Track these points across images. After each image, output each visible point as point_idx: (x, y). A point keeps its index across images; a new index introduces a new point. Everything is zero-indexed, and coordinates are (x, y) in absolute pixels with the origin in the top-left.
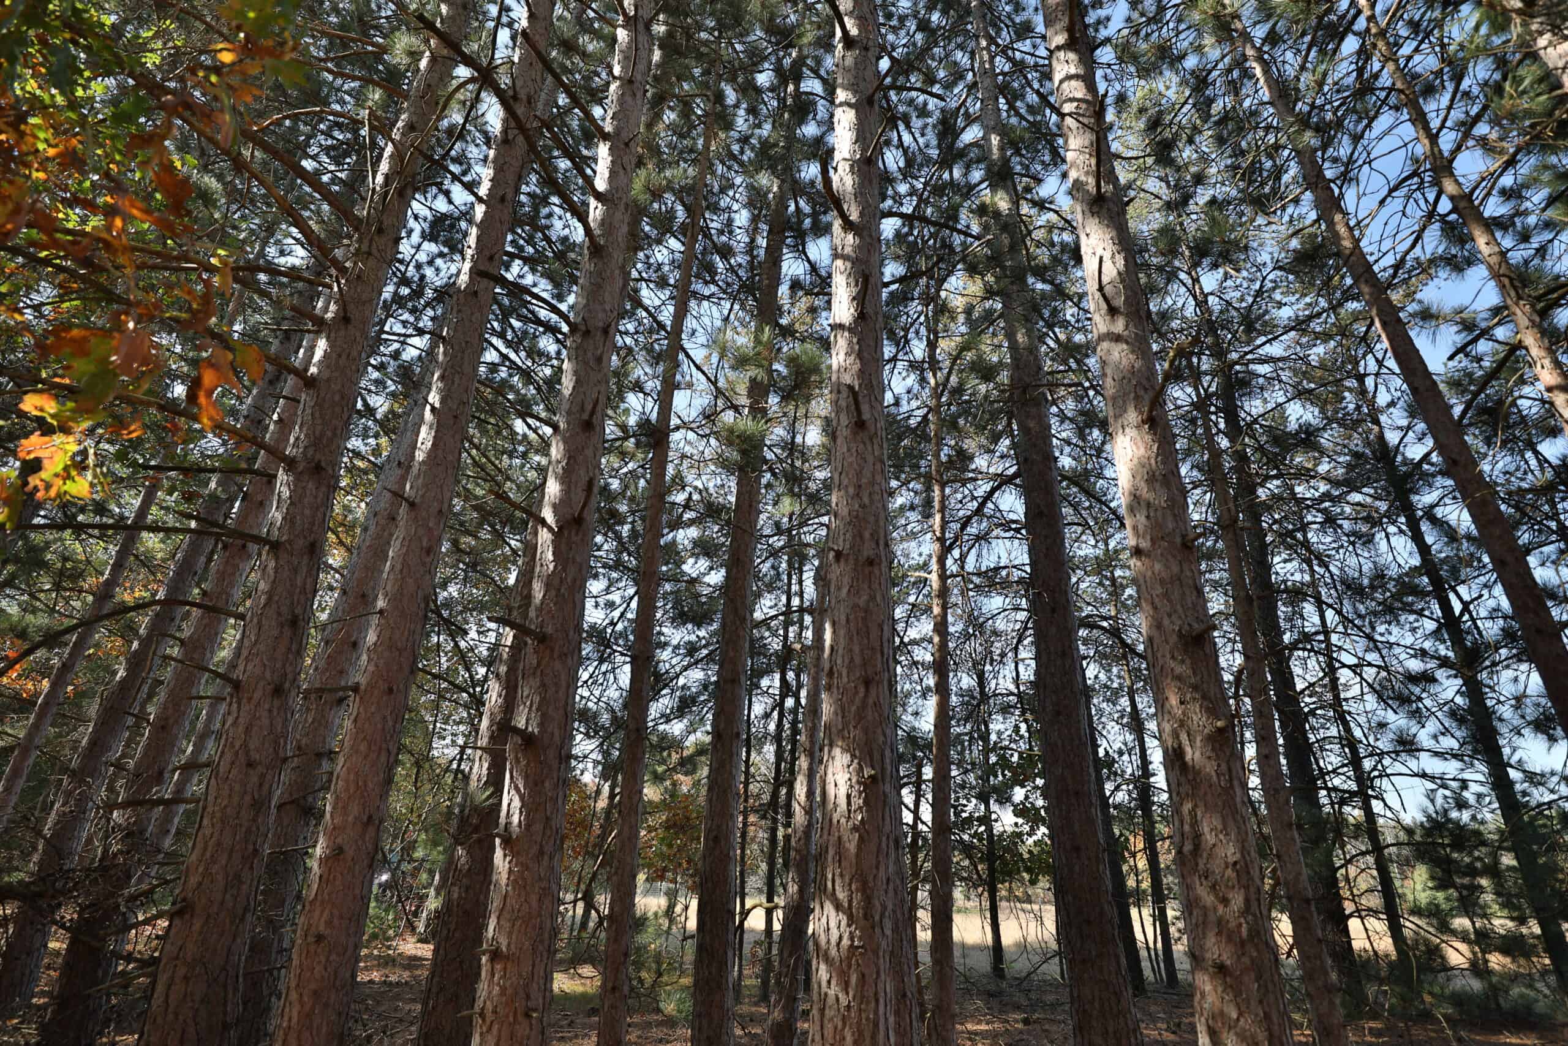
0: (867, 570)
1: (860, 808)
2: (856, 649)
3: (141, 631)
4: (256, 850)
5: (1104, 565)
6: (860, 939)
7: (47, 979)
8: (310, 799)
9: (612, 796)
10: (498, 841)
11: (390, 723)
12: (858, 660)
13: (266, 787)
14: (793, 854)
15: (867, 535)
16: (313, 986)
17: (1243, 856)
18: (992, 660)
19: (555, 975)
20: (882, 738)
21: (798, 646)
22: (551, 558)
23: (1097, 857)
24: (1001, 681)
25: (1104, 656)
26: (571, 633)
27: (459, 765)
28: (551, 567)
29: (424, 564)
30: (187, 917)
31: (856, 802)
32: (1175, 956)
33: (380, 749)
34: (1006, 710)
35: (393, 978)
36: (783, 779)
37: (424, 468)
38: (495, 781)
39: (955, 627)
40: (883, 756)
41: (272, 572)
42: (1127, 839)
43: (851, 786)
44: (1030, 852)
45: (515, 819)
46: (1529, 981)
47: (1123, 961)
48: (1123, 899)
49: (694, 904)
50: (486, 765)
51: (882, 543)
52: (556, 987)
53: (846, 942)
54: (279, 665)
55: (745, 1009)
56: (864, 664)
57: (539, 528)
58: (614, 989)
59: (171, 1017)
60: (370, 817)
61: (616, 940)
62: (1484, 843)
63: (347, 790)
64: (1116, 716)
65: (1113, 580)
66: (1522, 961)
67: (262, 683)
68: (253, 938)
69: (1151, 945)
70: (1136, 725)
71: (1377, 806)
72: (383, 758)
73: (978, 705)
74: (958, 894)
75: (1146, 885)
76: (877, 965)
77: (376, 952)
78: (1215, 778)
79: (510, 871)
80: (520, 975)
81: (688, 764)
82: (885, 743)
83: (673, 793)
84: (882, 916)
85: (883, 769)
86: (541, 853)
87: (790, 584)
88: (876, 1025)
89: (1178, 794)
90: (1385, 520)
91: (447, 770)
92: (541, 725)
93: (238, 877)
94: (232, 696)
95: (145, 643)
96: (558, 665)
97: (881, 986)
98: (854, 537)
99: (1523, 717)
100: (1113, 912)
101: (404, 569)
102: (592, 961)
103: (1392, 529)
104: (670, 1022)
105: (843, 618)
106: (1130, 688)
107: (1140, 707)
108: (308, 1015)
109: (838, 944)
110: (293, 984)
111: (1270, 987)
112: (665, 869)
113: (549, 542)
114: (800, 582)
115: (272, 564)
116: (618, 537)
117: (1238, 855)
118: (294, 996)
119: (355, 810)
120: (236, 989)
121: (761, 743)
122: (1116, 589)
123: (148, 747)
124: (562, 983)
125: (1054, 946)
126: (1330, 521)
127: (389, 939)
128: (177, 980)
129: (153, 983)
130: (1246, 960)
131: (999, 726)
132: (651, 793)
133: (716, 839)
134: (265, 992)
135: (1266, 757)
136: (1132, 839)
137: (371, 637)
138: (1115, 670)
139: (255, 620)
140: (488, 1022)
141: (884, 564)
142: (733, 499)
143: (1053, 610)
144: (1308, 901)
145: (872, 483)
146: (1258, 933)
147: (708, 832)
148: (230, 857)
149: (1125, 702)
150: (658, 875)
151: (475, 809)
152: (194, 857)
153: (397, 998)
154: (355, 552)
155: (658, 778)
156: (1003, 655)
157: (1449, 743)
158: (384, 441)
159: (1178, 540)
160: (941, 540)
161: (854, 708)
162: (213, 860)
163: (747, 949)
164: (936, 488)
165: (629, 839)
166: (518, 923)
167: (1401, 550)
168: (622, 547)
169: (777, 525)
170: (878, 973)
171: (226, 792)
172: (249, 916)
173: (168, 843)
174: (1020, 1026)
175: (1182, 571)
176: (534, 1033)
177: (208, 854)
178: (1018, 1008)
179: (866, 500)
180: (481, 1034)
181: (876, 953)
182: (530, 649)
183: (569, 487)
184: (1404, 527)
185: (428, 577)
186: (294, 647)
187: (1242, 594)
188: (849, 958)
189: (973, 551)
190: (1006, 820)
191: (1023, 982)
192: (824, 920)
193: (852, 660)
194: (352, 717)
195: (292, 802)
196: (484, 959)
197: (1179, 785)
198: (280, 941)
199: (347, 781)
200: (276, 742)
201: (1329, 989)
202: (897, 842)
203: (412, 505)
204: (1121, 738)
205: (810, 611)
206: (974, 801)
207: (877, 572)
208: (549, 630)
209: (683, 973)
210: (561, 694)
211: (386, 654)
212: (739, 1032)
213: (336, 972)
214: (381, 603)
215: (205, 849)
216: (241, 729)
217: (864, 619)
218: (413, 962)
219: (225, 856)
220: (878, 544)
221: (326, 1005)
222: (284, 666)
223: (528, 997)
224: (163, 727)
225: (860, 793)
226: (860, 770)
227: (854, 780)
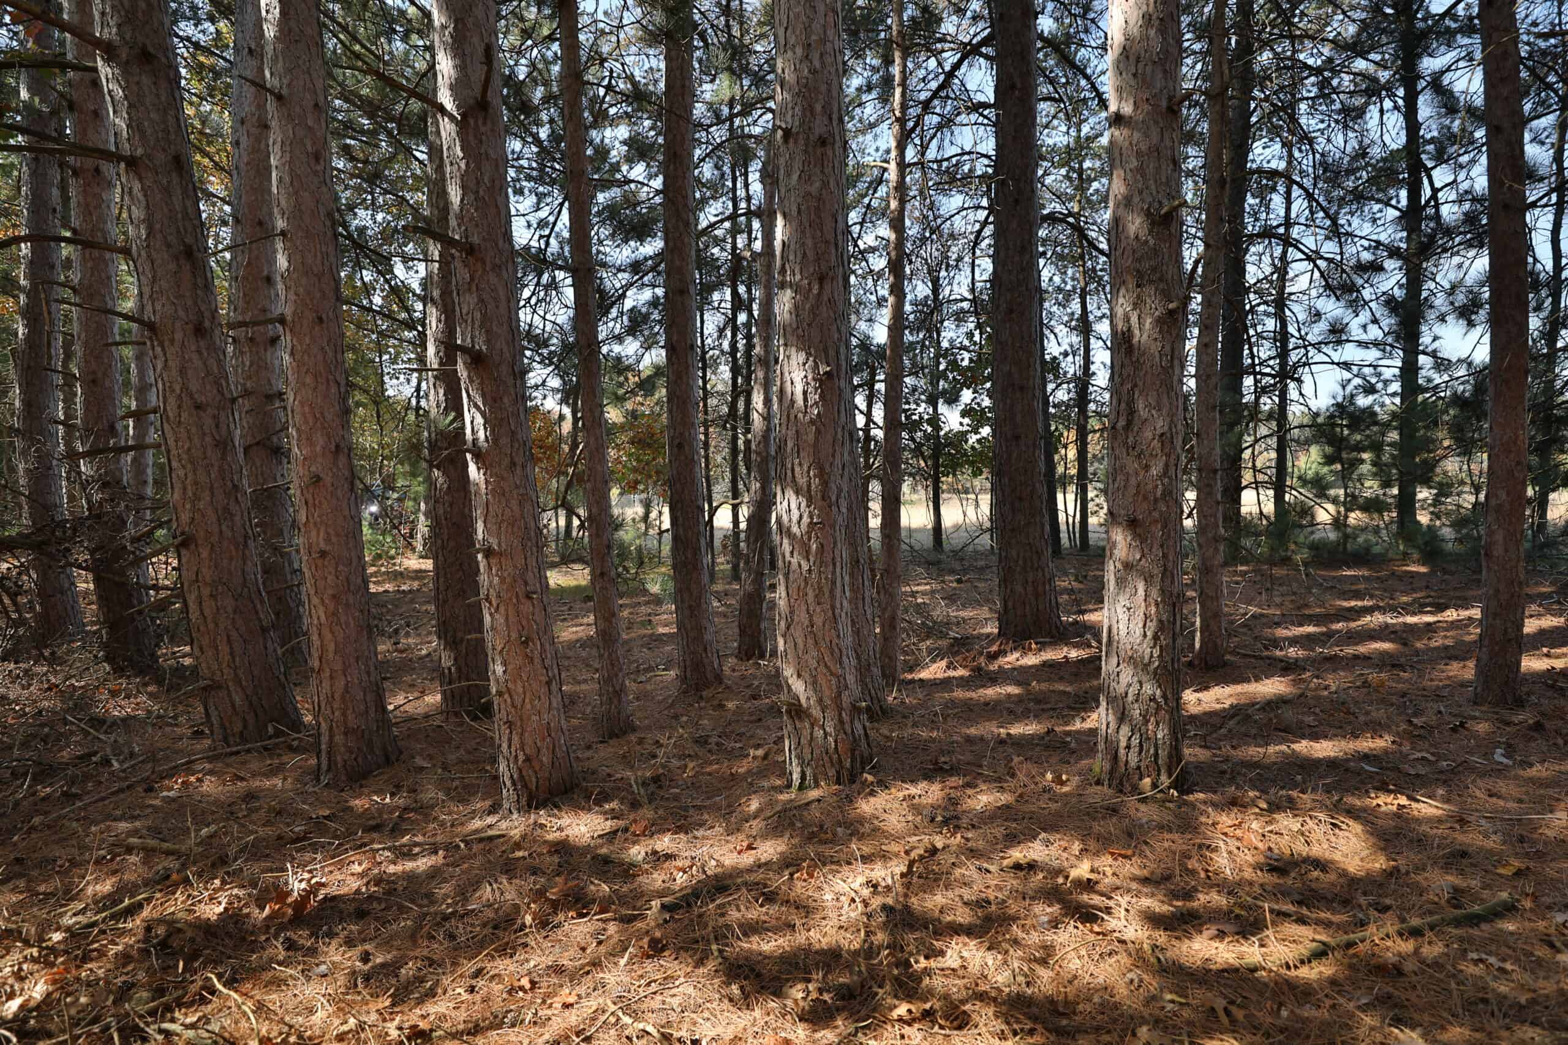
0: (819, 151)
1: (816, 403)
2: (809, 242)
3: (23, 282)
4: (235, 487)
5: (1072, 154)
6: (819, 516)
7: (90, 611)
8: (275, 439)
9: (575, 420)
10: (469, 456)
11: (330, 354)
12: (810, 254)
13: (224, 428)
14: (753, 456)
15: (818, 108)
16: (330, 592)
17: (1170, 428)
18: (948, 265)
19: (549, 574)
20: (836, 336)
21: (748, 254)
22: (461, 155)
23: (1034, 444)
24: (955, 287)
25: (1061, 257)
26: (501, 243)
27: (418, 402)
28: (463, 165)
29: (316, 173)
30: (193, 547)
31: (814, 397)
32: (1090, 528)
33: (328, 381)
34: (959, 317)
35: (404, 588)
36: (740, 391)
37: (280, 46)
38: (454, 404)
39: (913, 230)
40: (838, 353)
41: (140, 195)
42: (1061, 435)
43: (808, 384)
44: (973, 448)
45: (481, 435)
46: (1377, 530)
47: (1047, 528)
48: (1053, 483)
49: (666, 510)
50: (441, 392)
51: (835, 116)
52: (552, 582)
53: (806, 520)
54: (189, 303)
55: (719, 587)
56: (818, 260)
57: (439, 116)
58: (602, 574)
59: (211, 626)
60: (337, 446)
61: (598, 536)
62: (1376, 423)
63: (306, 422)
64: (1066, 318)
65: (1080, 172)
66: (1376, 516)
67: (178, 324)
68: (263, 563)
69: (1071, 520)
70: (1084, 326)
71: (1293, 393)
72: (334, 390)
73: (932, 313)
74: (905, 488)
75: (1073, 471)
76: (834, 538)
77: (383, 569)
78: (1157, 359)
79: (487, 482)
80: (515, 567)
81: (646, 386)
82: (840, 340)
83: (634, 415)
84: (838, 497)
85: (838, 366)
86: (513, 464)
87: (734, 189)
88: (834, 583)
89: (1121, 375)
90: (1384, 93)
91: (408, 408)
92: (488, 342)
93: (226, 509)
94: (151, 339)
95: (32, 294)
96: (493, 278)
97: (837, 552)
98: (804, 110)
99: (1452, 303)
100: (1042, 490)
101: (295, 182)
102: (580, 560)
103: (1388, 104)
104: (657, 601)
105: (794, 208)
106: (1083, 290)
107: (1089, 308)
108: (333, 614)
109: (799, 522)
110: (312, 592)
111: (1172, 534)
112: (637, 482)
113: (454, 134)
114: (747, 185)
115: (137, 186)
116: (537, 141)
117: (1166, 428)
118: (315, 600)
119: (320, 440)
120: (262, 602)
121: (716, 363)
122: (1082, 182)
123: (87, 403)
124: (556, 578)
125: (988, 524)
126: (1326, 91)
127: (393, 558)
128: (205, 598)
129: (185, 604)
130: (1156, 514)
131: (951, 333)
132: (613, 415)
133: (680, 446)
134: (292, 605)
135: (1206, 345)
136: (1065, 434)
137: (282, 262)
138: (1070, 272)
139: (143, 253)
140: (494, 603)
141: (838, 144)
142: (662, 85)
143: (1017, 201)
144: (1215, 471)
145: (823, 41)
146: (1171, 492)
147: (672, 439)
148: (213, 495)
149: (1075, 306)
150: (631, 487)
151: (441, 433)
152: (176, 496)
153: (412, 601)
154: (235, 172)
155: (619, 400)
156: (960, 259)
157: (1375, 333)
158: (223, 25)
159: (1164, 104)
160: (901, 121)
161: (807, 306)
162: (197, 498)
163: (717, 543)
164: (897, 55)
165: (597, 449)
166: (504, 526)
167: (1390, 127)
168: (544, 153)
169: (717, 114)
170: (835, 543)
171: (184, 435)
172: (251, 543)
173: (149, 491)
174: (955, 585)
175: (1162, 140)
176: (537, 610)
177: (190, 494)
178: (952, 572)
179: (817, 64)
180: (491, 614)
181: (833, 526)
182: (458, 264)
183: (464, 61)
184: (1401, 102)
185: (324, 189)
186: (200, 281)
187: (1217, 176)
188: (809, 533)
189: (935, 142)
190: (952, 419)
191: (958, 554)
192: (785, 503)
193: (805, 254)
194: (288, 350)
195: (258, 444)
196: (480, 556)
197: (1122, 366)
198: (291, 563)
199: (304, 414)
200: (217, 383)
201: (1217, 539)
202: (851, 435)
203: (279, 97)
204: (1068, 340)
205: (758, 214)
206: (923, 405)
207: (830, 153)
208: (475, 239)
209: (660, 563)
210: (503, 310)
211: (304, 281)
212: (716, 604)
213: (348, 580)
214: (280, 224)
215: (185, 489)
216: (174, 373)
217: (818, 209)
218: (419, 574)
219: (207, 492)
220: (831, 119)
221: (347, 605)
222: (195, 303)
223: (526, 583)
224: (94, 381)
225: (816, 389)
226: (816, 366)
227: (810, 377)
